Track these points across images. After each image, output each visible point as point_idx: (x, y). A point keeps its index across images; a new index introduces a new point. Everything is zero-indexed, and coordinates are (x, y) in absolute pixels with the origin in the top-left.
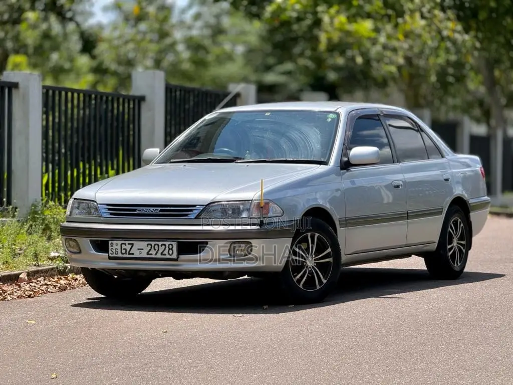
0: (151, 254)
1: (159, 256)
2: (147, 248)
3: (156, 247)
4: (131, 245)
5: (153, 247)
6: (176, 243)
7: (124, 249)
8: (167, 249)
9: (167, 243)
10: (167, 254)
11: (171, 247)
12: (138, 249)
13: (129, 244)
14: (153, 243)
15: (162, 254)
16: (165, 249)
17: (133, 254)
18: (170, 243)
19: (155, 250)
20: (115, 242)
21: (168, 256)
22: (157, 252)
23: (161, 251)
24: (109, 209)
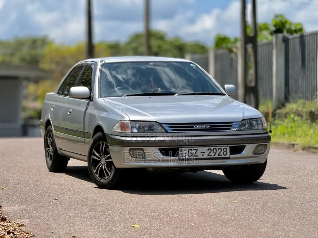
0: (211, 155)
1: (217, 156)
2: (208, 151)
3: (215, 150)
4: (196, 150)
5: (212, 151)
6: (229, 147)
7: (190, 153)
8: (223, 151)
9: (222, 148)
10: (223, 155)
11: (225, 150)
12: (201, 153)
13: (194, 149)
14: (212, 148)
15: (219, 155)
16: (221, 152)
17: (197, 156)
18: (224, 147)
19: (214, 152)
20: (183, 149)
21: (223, 156)
22: (215, 154)
23: (218, 153)
24: (171, 127)
